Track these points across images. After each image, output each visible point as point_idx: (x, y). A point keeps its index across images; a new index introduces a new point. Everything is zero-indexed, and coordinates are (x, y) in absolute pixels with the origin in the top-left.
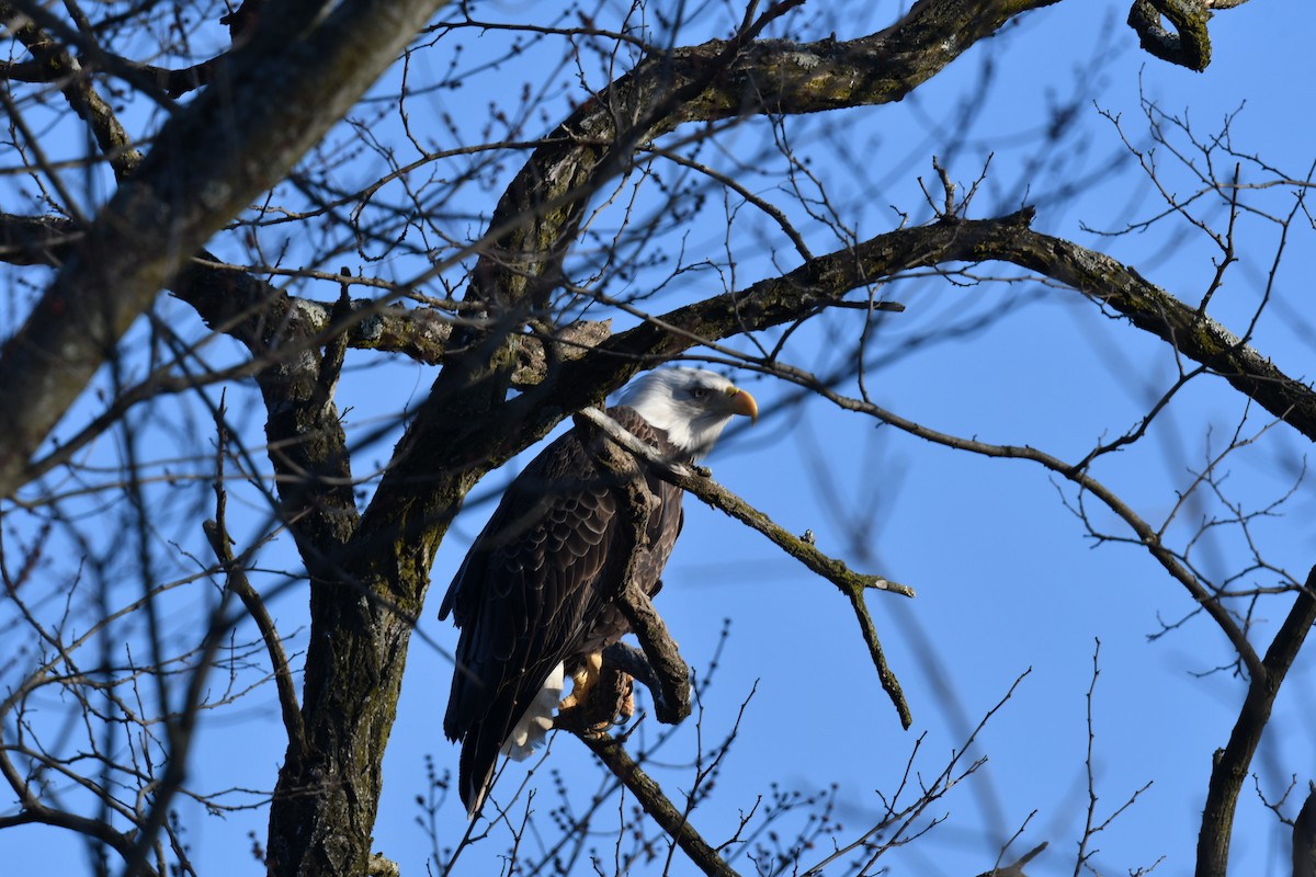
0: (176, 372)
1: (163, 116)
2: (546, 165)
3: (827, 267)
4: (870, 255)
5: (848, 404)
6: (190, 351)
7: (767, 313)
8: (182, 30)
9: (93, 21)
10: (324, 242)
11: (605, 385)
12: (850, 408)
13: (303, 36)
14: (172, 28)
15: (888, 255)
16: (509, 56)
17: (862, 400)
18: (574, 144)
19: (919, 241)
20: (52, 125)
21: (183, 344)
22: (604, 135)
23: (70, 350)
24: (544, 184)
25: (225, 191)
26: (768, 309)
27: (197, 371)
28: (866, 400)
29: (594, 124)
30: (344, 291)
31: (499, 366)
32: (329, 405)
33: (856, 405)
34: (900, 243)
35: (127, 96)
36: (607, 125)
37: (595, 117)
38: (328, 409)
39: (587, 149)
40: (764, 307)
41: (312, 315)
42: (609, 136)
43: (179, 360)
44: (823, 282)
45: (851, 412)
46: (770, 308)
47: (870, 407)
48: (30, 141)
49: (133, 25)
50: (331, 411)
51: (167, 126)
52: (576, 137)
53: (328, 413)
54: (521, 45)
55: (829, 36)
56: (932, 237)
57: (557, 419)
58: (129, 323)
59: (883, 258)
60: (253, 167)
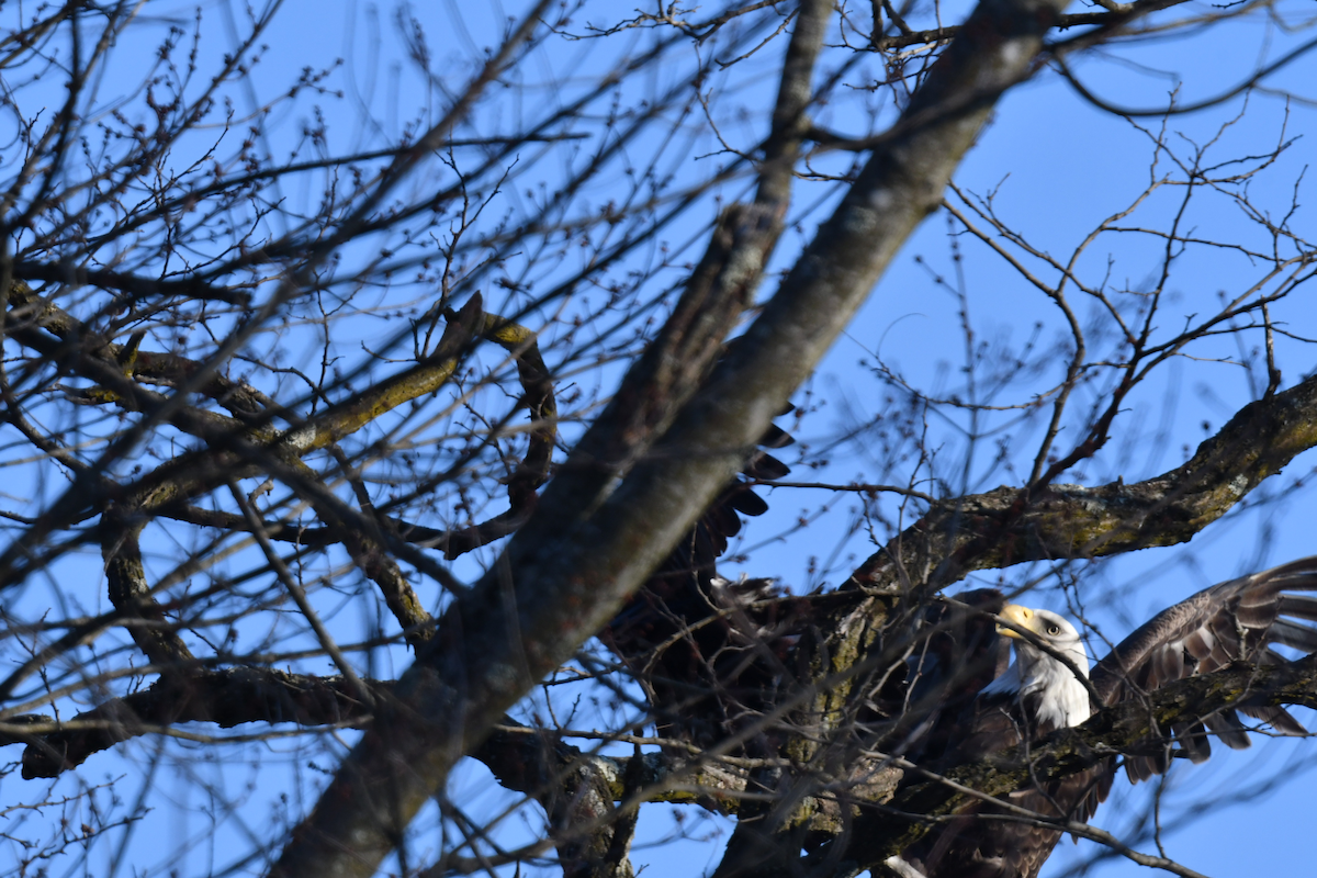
0: (467, 853)
1: (448, 598)
2: (837, 618)
3: (1119, 715)
4: (1163, 703)
5: (1145, 860)
6: (480, 833)
7: (1061, 763)
8: (467, 510)
9: (377, 504)
10: (613, 720)
11: (900, 838)
12: (1147, 865)
13: (586, 516)
14: (457, 508)
15: (1181, 702)
16: (794, 530)
17: (1158, 855)
18: (864, 596)
19: (1211, 687)
20: (339, 609)
21: (472, 825)
22: (894, 587)
23: (360, 836)
24: (835, 637)
25: (511, 671)
26: (1062, 759)
27: (488, 852)
28: (1163, 856)
29: (884, 576)
30: (637, 748)
31: (794, 821)
32: (623, 862)
33: (1153, 861)
34: (1193, 689)
35: (415, 577)
36: (897, 576)
37: (884, 569)
38: (623, 867)
39: (878, 601)
40: (1058, 757)
41: (605, 772)
42: (900, 587)
43: (469, 841)
44: (1117, 730)
45: (1148, 868)
46: (1064, 758)
47: (1165, 862)
48: (314, 625)
49: (419, 506)
50: (627, 869)
51: (452, 607)
52: (865, 589)
53: (624, 870)
54: (807, 517)
55: (1116, 480)
56: (1224, 682)
57: (854, 873)
58: (416, 808)
59: (1176, 705)
60: (537, 648)
